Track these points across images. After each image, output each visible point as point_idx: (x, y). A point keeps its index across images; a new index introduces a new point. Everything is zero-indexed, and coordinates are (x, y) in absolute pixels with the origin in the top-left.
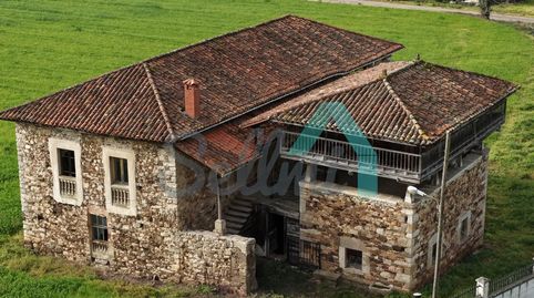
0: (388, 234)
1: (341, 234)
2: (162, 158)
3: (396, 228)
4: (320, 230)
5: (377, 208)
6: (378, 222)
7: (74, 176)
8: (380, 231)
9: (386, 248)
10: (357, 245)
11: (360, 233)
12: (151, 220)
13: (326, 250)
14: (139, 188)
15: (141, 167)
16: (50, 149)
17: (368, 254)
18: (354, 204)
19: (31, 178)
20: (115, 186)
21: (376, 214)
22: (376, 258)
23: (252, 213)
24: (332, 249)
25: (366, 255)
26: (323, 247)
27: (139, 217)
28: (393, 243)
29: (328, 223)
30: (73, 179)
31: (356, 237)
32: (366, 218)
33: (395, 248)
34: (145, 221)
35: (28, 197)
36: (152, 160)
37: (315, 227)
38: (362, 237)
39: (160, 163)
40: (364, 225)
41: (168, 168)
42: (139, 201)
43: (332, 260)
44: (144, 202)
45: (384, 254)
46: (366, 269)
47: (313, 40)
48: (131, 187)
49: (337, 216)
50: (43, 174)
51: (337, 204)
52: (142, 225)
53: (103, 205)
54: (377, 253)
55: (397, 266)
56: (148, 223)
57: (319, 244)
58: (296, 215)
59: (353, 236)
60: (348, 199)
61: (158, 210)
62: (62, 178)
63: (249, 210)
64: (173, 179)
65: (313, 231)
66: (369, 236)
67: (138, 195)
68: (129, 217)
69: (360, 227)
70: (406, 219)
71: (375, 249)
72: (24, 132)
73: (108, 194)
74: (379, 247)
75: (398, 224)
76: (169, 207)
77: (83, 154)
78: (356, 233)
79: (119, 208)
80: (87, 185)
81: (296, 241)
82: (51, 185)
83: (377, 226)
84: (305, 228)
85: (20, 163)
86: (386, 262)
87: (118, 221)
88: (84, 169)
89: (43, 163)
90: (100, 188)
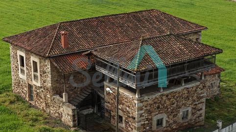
0: (130, 111)
2: (47, 63)
3: (132, 108)
5: (127, 98)
6: (127, 104)
8: (128, 109)
9: (130, 117)
10: (121, 113)
11: (122, 108)
13: (112, 114)
14: (41, 75)
15: (41, 66)
16: (18, 55)
18: (120, 95)
19: (14, 66)
20: (35, 73)
21: (126, 100)
22: (127, 120)
24: (114, 114)
25: (124, 118)
26: (111, 112)
27: (41, 87)
28: (132, 115)
29: (113, 102)
30: (24, 68)
31: (121, 110)
32: (124, 102)
33: (132, 117)
34: (43, 89)
35: (13, 73)
36: (44, 64)
37: (109, 103)
39: (46, 66)
41: (48, 68)
43: (114, 119)
44: (42, 81)
45: (129, 119)
46: (124, 125)
47: (157, 21)
48: (38, 74)
52: (42, 91)
53: (32, 80)
54: (127, 118)
55: (133, 126)
57: (110, 110)
58: (103, 96)
61: (46, 85)
62: (21, 67)
63: (90, 91)
64: (50, 73)
65: (108, 104)
66: (125, 110)
67: (40, 78)
68: (39, 87)
69: (122, 106)
70: (135, 105)
71: (126, 116)
73: (33, 76)
74: (128, 116)
75: (133, 106)
76: (49, 84)
77: (26, 58)
79: (36, 82)
80: (27, 71)
81: (103, 108)
82: (18, 70)
83: (127, 106)
84: (106, 102)
85: (11, 59)
86: (130, 123)
87: (36, 88)
88: (26, 64)
89: (16, 60)
90: (31, 73)
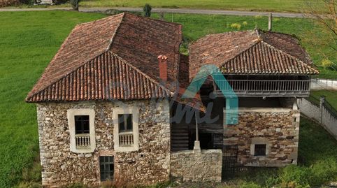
0: (284, 131)
1: (252, 137)
2: (159, 108)
3: (289, 126)
4: (237, 137)
5: (277, 117)
6: (277, 124)
7: (88, 132)
8: (278, 130)
9: (282, 139)
10: (262, 141)
11: (265, 133)
12: (150, 151)
13: (241, 148)
14: (141, 131)
15: (143, 117)
16: (68, 118)
17: (271, 145)
18: (261, 117)
19: (50, 140)
20: (122, 133)
21: (276, 120)
22: (276, 146)
23: (189, 136)
24: (246, 147)
25: (269, 146)
26: (239, 147)
27: (140, 151)
28: (287, 135)
29: (243, 132)
30: (88, 134)
31: (262, 136)
32: (270, 124)
33: (288, 138)
34: (145, 153)
35: (47, 155)
36: (152, 111)
37: (233, 136)
38: (266, 136)
39: (158, 112)
40: (268, 128)
41: (163, 115)
42: (140, 140)
43: (245, 153)
44: (145, 140)
45: (281, 142)
46: (268, 154)
48: (135, 132)
49: (250, 126)
50: (61, 136)
51: (250, 119)
52: (142, 156)
53: (112, 148)
54: (276, 143)
55: (288, 148)
56: (147, 153)
57: (236, 145)
58: (220, 131)
59: (260, 136)
60: (257, 115)
61: (156, 143)
62: (78, 135)
63: (187, 134)
64: (168, 121)
65: (233, 139)
66: (272, 134)
67: (140, 136)
68: (133, 152)
69: (265, 130)
70: (295, 119)
71: (274, 141)
72: (45, 109)
73: (116, 140)
74: (278, 139)
75: (290, 123)
76: (164, 140)
77: (96, 116)
78: (262, 134)
79: (124, 148)
80: (98, 137)
82: (68, 142)
83: (276, 127)
84: (227, 137)
85: (40, 132)
86: (282, 147)
87: (123, 157)
88: (97, 126)
89: (62, 128)
90: (109, 137)
